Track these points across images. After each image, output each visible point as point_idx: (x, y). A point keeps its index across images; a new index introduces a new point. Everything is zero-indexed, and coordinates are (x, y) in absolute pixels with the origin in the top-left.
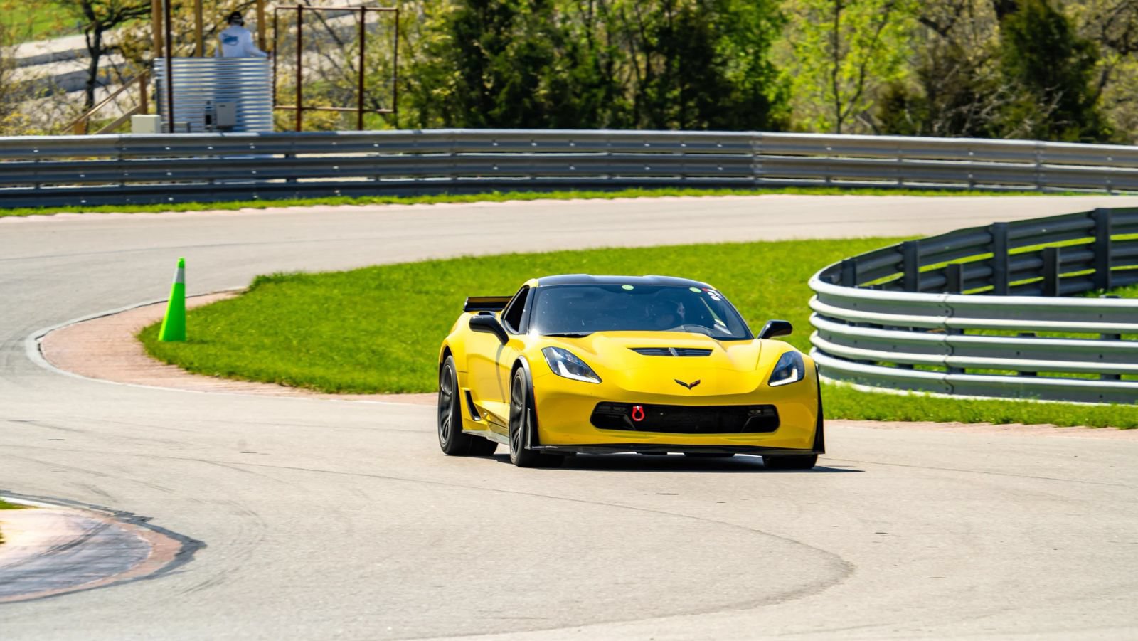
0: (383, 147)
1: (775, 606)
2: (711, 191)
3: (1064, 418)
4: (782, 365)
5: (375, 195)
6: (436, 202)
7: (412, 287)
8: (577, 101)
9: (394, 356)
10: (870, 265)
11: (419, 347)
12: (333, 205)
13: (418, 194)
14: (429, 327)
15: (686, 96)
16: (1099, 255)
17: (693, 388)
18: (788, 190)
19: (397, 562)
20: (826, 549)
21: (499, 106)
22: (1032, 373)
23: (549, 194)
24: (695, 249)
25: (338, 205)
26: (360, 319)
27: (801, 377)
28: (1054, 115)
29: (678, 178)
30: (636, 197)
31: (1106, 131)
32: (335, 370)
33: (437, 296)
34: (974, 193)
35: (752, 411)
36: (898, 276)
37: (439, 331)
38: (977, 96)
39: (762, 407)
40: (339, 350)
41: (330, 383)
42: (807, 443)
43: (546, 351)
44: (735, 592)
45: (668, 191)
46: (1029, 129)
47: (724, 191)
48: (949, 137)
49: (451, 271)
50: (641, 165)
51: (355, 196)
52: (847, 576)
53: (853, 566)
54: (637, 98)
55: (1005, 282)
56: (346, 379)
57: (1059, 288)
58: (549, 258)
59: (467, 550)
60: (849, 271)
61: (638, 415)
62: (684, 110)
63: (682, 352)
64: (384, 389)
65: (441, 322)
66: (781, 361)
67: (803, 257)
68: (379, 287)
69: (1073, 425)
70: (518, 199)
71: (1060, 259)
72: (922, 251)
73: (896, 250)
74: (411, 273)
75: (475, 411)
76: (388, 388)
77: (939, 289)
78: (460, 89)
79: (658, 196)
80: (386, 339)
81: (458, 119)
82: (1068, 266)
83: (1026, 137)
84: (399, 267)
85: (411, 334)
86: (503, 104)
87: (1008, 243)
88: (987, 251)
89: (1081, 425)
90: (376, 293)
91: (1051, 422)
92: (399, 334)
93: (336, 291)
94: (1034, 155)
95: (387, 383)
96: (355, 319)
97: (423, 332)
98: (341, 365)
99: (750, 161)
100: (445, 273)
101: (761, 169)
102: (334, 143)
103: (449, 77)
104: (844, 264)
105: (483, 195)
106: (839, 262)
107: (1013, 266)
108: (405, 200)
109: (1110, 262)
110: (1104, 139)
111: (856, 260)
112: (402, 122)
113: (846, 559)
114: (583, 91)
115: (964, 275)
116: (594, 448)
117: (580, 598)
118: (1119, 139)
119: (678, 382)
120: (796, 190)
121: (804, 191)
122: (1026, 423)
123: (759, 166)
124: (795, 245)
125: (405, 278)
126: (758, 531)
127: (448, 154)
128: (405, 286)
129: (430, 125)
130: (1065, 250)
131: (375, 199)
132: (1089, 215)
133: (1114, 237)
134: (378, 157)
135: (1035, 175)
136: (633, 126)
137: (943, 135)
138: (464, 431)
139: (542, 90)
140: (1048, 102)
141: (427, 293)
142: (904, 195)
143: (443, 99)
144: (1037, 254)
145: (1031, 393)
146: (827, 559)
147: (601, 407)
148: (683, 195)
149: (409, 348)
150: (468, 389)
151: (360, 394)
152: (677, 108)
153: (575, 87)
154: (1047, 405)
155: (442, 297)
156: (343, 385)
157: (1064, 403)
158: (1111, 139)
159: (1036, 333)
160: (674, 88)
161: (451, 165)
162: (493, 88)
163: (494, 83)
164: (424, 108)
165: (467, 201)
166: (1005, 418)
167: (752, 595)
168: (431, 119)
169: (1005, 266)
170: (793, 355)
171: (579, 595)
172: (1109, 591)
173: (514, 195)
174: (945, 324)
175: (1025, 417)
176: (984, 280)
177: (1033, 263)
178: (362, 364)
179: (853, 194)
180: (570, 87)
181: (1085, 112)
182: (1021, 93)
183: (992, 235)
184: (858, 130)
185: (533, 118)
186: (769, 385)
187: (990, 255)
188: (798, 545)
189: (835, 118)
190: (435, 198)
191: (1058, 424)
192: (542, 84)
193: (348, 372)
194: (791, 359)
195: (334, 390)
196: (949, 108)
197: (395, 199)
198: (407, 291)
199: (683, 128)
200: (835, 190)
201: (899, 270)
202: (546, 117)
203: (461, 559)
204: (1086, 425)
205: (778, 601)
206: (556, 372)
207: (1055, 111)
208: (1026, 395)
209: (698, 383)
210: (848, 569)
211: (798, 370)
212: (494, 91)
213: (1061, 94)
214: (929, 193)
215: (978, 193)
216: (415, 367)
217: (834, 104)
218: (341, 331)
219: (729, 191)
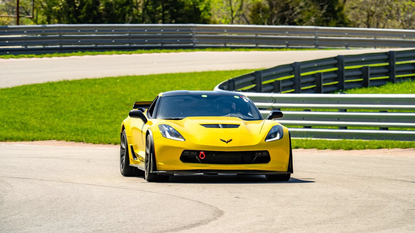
0: (28, 33)
1: (187, 230)
2: (174, 50)
3: (321, 146)
4: (272, 132)
5: (25, 54)
6: (53, 57)
7: (41, 94)
8: (116, 11)
9: (32, 125)
10: (241, 82)
11: (43, 121)
12: (6, 58)
13: (45, 53)
14: (48, 111)
15: (165, 9)
16: (339, 75)
17: (228, 143)
18: (207, 49)
19: (22, 215)
20: (212, 205)
21: (83, 14)
22: (309, 127)
23: (103, 53)
24: (166, 76)
25: (8, 58)
26: (17, 108)
27: (281, 137)
28: (325, 15)
29: (160, 45)
30: (141, 53)
31: (347, 21)
32: (5, 131)
33: (52, 97)
34: (288, 49)
35: (257, 154)
36: (253, 86)
37: (52, 113)
38: (291, 7)
39: (262, 152)
40: (7, 122)
41: (2, 137)
42: (284, 169)
43: (161, 127)
44: (171, 225)
45: (155, 50)
46: (313, 21)
47: (180, 50)
48: (279, 25)
49: (58, 87)
50: (143, 39)
51: (15, 54)
52: (220, 217)
53: (223, 212)
54: (144, 10)
55: (300, 88)
56: (9, 135)
57: (323, 90)
58: (101, 81)
59: (54, 209)
60: (231, 84)
61: (202, 156)
62: (164, 15)
63: (225, 126)
64: (26, 139)
65: (54, 109)
66: (272, 130)
67: (213, 78)
68: (26, 94)
69: (325, 149)
70: (89, 55)
71: (323, 78)
72: (263, 75)
73: (252, 74)
74: (40, 88)
75: (135, 156)
76: (28, 138)
77: (270, 91)
78: (65, 7)
79: (151, 53)
80: (29, 117)
81: (64, 20)
82: (326, 80)
83: (312, 25)
84: (35, 85)
85: (39, 115)
86: (84, 13)
87: (301, 71)
88: (291, 74)
89: (329, 149)
90: (24, 97)
91: (316, 148)
92: (34, 115)
93: (6, 96)
94: (314, 33)
95: (28, 137)
96: (15, 109)
97: (45, 114)
98: (8, 129)
99: (191, 37)
100: (56, 88)
101: (196, 40)
102: (6, 31)
103: (60, 2)
104: (230, 81)
105: (73, 53)
106: (227, 80)
107: (303, 81)
108: (39, 56)
109: (344, 78)
110: (346, 25)
111: (235, 79)
112: (39, 21)
113: (220, 209)
114: (119, 7)
115: (282, 85)
116: (182, 172)
117: (102, 229)
118: (352, 25)
119: (222, 140)
120: (211, 49)
121: (215, 49)
122: (305, 148)
123: (195, 39)
124: (209, 73)
125: (37, 90)
126: (184, 198)
127: (58, 35)
128: (37, 94)
129: (52, 23)
130: (325, 73)
131: (25, 56)
132: (335, 58)
133: (346, 68)
134: (26, 37)
135: (315, 41)
136: (142, 22)
137: (277, 25)
138: (130, 165)
139: (101, 7)
140: (322, 9)
141: (47, 96)
142: (258, 50)
143: (57, 11)
144: (313, 75)
145: (309, 135)
146: (212, 209)
147: (185, 152)
148: (162, 52)
149: (38, 121)
150: (131, 145)
151: (15, 141)
152: (161, 14)
153: (116, 6)
154: (316, 140)
155: (54, 98)
156: (8, 138)
157: (323, 139)
158: (349, 25)
159: (311, 109)
160: (159, 6)
161: (60, 40)
162: (80, 6)
163: (80, 4)
164: (49, 15)
165: (66, 56)
166: (296, 147)
167: (177, 226)
168: (52, 20)
169: (299, 81)
170: (278, 127)
171: (102, 228)
172: (332, 220)
173: (88, 53)
174: (272, 106)
175: (305, 146)
176: (291, 87)
177: (312, 79)
178: (17, 129)
179: (236, 51)
180: (114, 6)
181: (338, 14)
182: (310, 5)
183: (294, 67)
184: (241, 22)
185: (98, 19)
186: (265, 141)
187: (293, 76)
188: (201, 203)
189: (231, 18)
190: (52, 55)
191: (319, 149)
192: (101, 4)
193: (10, 132)
194: (277, 129)
195: (4, 140)
196: (279, 12)
197: (33, 55)
198: (39, 96)
199: (164, 23)
200: (229, 49)
201: (253, 83)
202: (104, 18)
203: (51, 213)
204: (330, 149)
205: (189, 228)
206: (164, 136)
207: (325, 13)
208: (307, 137)
209: (231, 140)
210: (221, 213)
211: (280, 134)
212: (80, 7)
213: (327, 6)
214: (269, 50)
215: (290, 49)
216: (41, 129)
217: (230, 12)
218: (8, 114)
219: (182, 50)
